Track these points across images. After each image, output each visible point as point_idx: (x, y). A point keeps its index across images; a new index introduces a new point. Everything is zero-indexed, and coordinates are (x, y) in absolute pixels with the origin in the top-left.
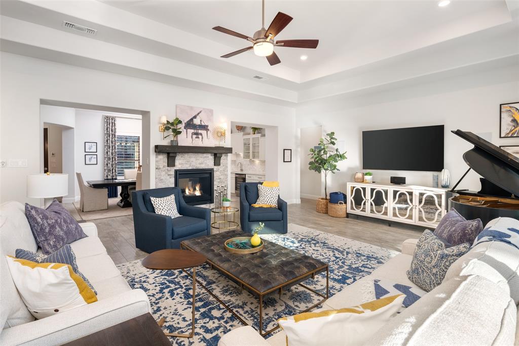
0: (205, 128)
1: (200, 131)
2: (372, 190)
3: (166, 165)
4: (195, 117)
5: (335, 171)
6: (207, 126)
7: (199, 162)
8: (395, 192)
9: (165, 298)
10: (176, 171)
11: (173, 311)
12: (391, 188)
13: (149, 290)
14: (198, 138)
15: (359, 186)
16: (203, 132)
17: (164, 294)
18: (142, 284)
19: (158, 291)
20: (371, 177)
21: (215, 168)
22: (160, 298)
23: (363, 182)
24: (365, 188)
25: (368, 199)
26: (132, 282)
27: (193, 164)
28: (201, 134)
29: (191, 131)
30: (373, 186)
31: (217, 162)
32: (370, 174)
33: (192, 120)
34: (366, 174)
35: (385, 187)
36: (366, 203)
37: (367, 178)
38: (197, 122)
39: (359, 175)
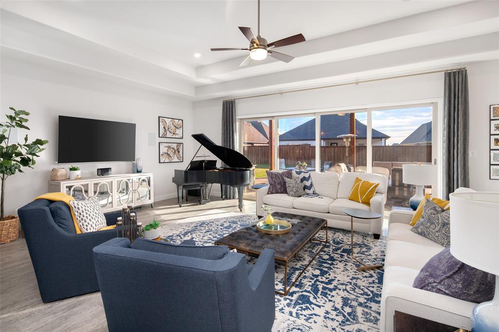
9: (339, 282)
11: (346, 272)
12: (116, 179)
13: (342, 297)
15: (78, 183)
17: (336, 285)
18: (340, 309)
19: (337, 291)
22: (343, 284)
24: (87, 185)
26: (348, 320)
30: (97, 180)
35: (110, 180)
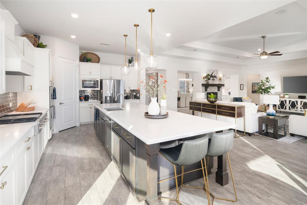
0: (215, 77)
1: (214, 78)
2: (290, 101)
3: (205, 90)
4: (213, 73)
5: (269, 93)
6: (216, 76)
7: (213, 90)
8: (301, 102)
10: (207, 93)
12: (299, 101)
14: (214, 81)
15: (283, 99)
16: (215, 78)
20: (288, 96)
21: (218, 92)
23: (284, 98)
24: (286, 100)
25: (288, 105)
27: (212, 90)
28: (214, 79)
29: (212, 78)
30: (290, 99)
31: (219, 90)
32: (288, 95)
33: (212, 74)
34: (286, 95)
35: (297, 100)
36: (287, 107)
37: (286, 96)
38: (213, 75)
39: (282, 95)
